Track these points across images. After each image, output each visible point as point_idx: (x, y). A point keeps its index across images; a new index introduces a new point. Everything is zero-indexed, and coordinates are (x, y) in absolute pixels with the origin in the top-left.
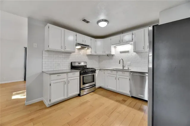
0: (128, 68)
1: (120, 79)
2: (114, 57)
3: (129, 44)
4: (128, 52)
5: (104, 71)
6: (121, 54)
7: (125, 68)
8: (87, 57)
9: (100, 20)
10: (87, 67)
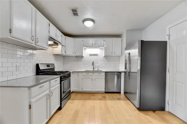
0: (98, 69)
1: (96, 79)
2: (83, 59)
3: (99, 48)
4: (97, 55)
5: (78, 74)
6: (91, 56)
7: (95, 69)
8: (53, 58)
9: (88, 19)
10: (55, 71)
